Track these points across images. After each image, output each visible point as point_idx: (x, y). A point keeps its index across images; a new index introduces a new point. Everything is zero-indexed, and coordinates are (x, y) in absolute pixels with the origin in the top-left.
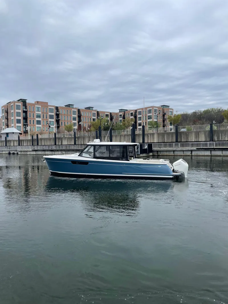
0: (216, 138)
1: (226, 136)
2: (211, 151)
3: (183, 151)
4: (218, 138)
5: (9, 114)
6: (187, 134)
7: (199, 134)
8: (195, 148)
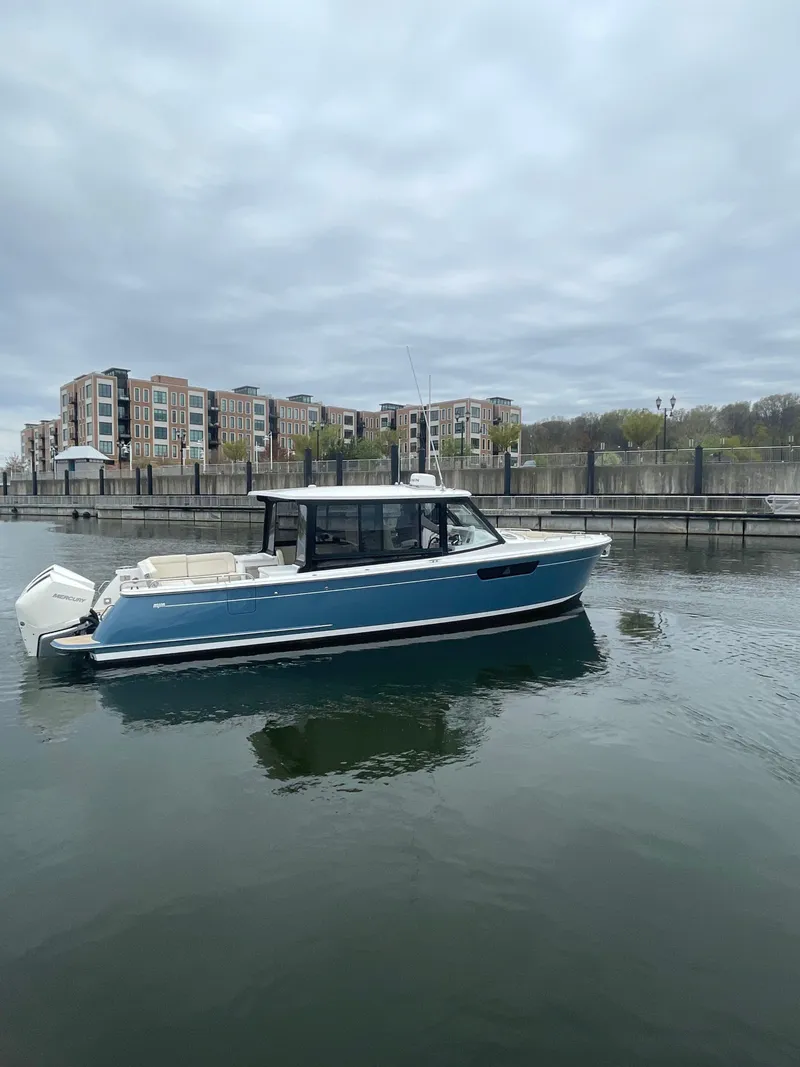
0: (601, 487)
1: (626, 482)
2: (586, 518)
3: (520, 517)
4: (607, 486)
5: (79, 428)
6: (532, 475)
7: (561, 475)
8: (547, 511)
